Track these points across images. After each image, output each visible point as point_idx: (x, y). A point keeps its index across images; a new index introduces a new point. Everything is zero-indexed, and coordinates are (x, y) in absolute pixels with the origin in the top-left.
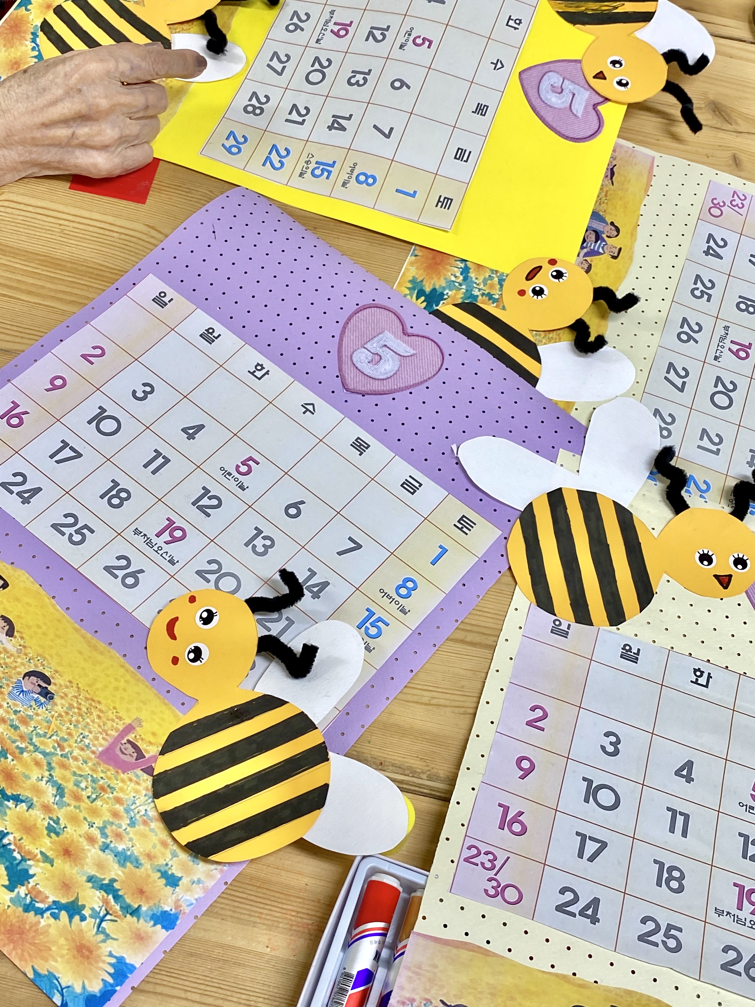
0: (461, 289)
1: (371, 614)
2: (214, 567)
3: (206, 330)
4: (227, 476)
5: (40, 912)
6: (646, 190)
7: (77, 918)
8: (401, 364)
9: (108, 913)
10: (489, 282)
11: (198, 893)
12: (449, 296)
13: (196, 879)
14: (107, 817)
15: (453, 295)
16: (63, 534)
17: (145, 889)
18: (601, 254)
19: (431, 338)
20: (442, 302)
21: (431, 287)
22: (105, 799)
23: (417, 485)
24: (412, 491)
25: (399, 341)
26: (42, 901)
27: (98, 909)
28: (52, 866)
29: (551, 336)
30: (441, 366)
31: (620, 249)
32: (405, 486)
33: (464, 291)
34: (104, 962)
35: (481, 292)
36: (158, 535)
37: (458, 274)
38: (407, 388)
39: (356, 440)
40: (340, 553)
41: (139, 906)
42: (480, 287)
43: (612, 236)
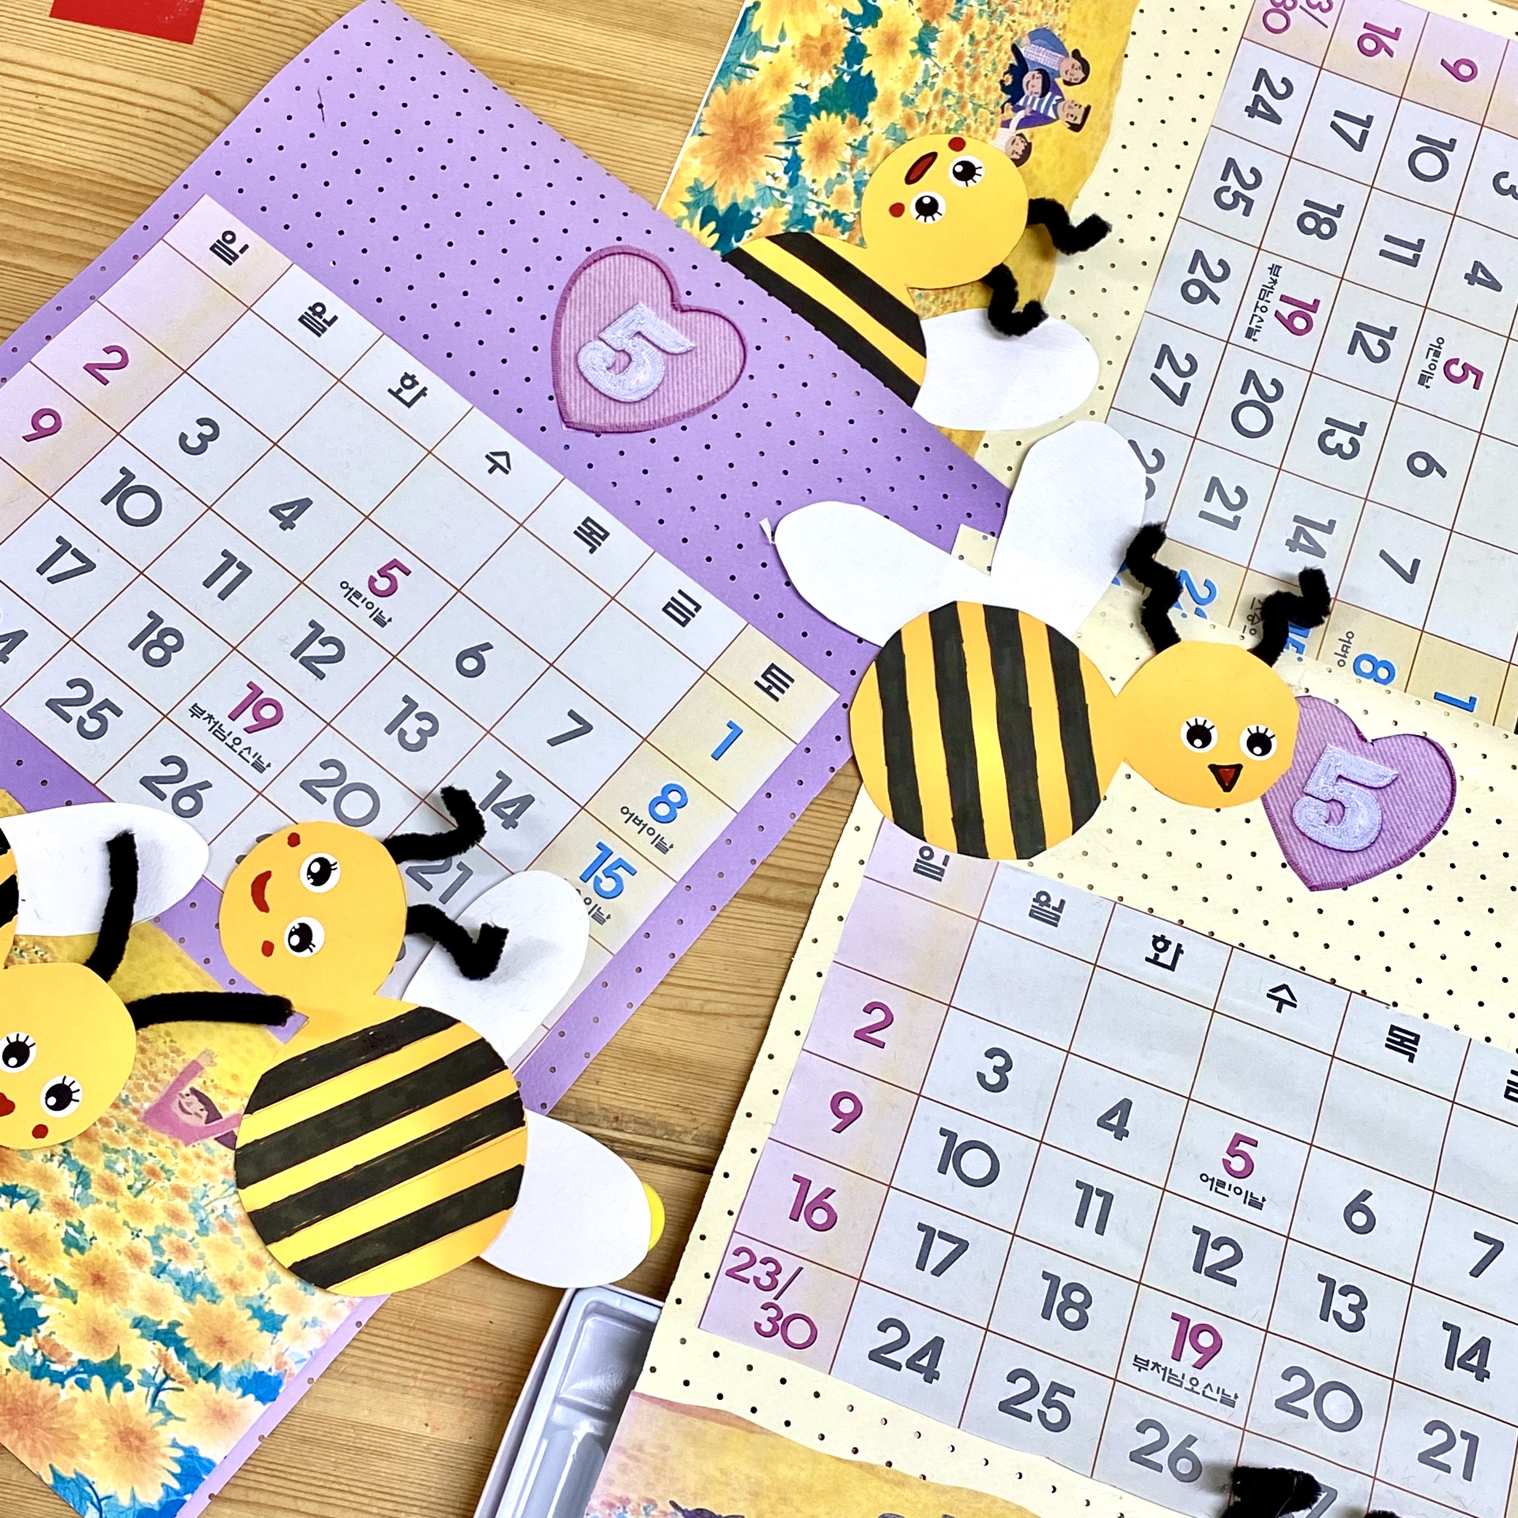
0: (784, 203)
1: (605, 852)
2: (333, 773)
3: (310, 308)
4: (353, 599)
5: (59, 1379)
7: (118, 1386)
8: (667, 370)
9: (167, 1378)
10: (837, 188)
11: (313, 1340)
12: (761, 220)
13: (310, 1320)
14: (161, 1219)
15: (769, 216)
16: (67, 718)
17: (226, 1337)
18: (1052, 121)
19: (724, 313)
20: (747, 233)
21: (729, 202)
22: (157, 1190)
23: (692, 608)
24: (683, 619)
25: (664, 323)
26: (60, 1361)
27: (152, 1372)
28: (75, 1302)
29: (947, 297)
30: (741, 372)
31: (1088, 109)
32: (670, 610)
33: (790, 207)
34: (164, 1456)
35: (821, 210)
36: (233, 716)
37: (780, 173)
38: (676, 418)
39: (584, 523)
40: (553, 742)
41: (219, 1365)
42: (820, 200)
43: (1073, 81)
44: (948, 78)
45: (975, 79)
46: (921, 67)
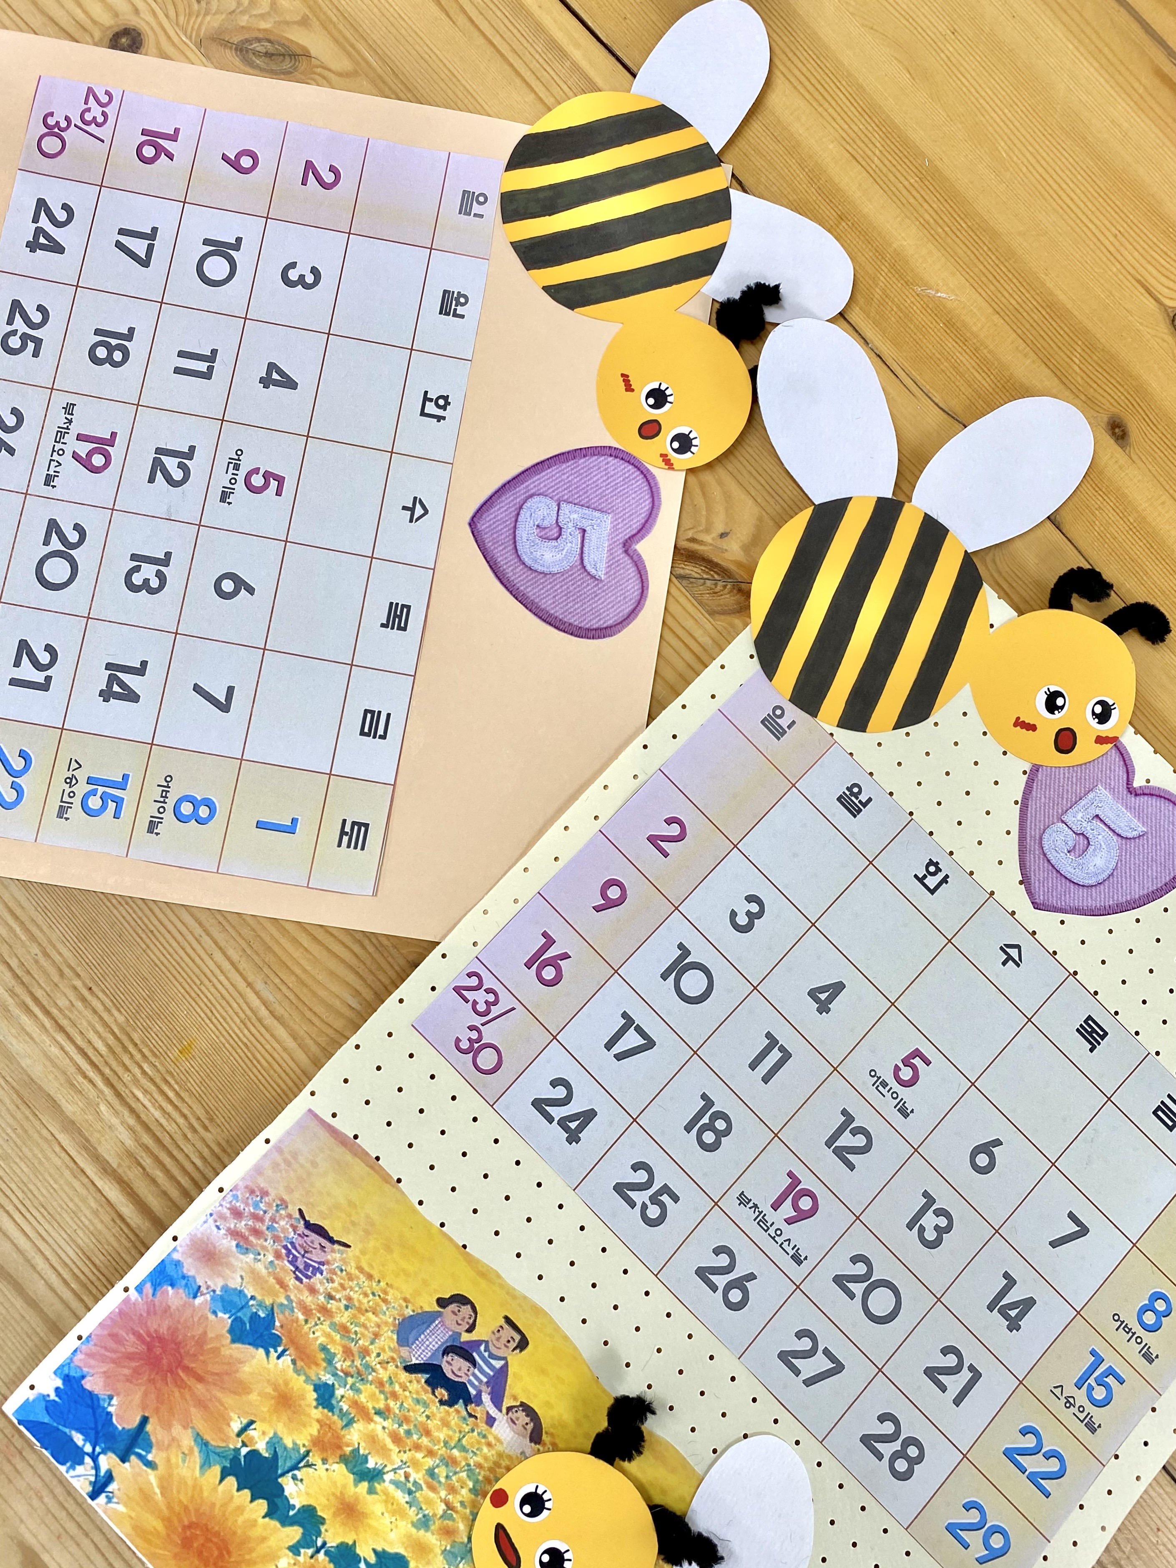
6: (385, 1177)
18: (506, 1365)
43: (471, 1321)
44: (415, 1464)
45: (428, 1433)
46: (391, 1488)
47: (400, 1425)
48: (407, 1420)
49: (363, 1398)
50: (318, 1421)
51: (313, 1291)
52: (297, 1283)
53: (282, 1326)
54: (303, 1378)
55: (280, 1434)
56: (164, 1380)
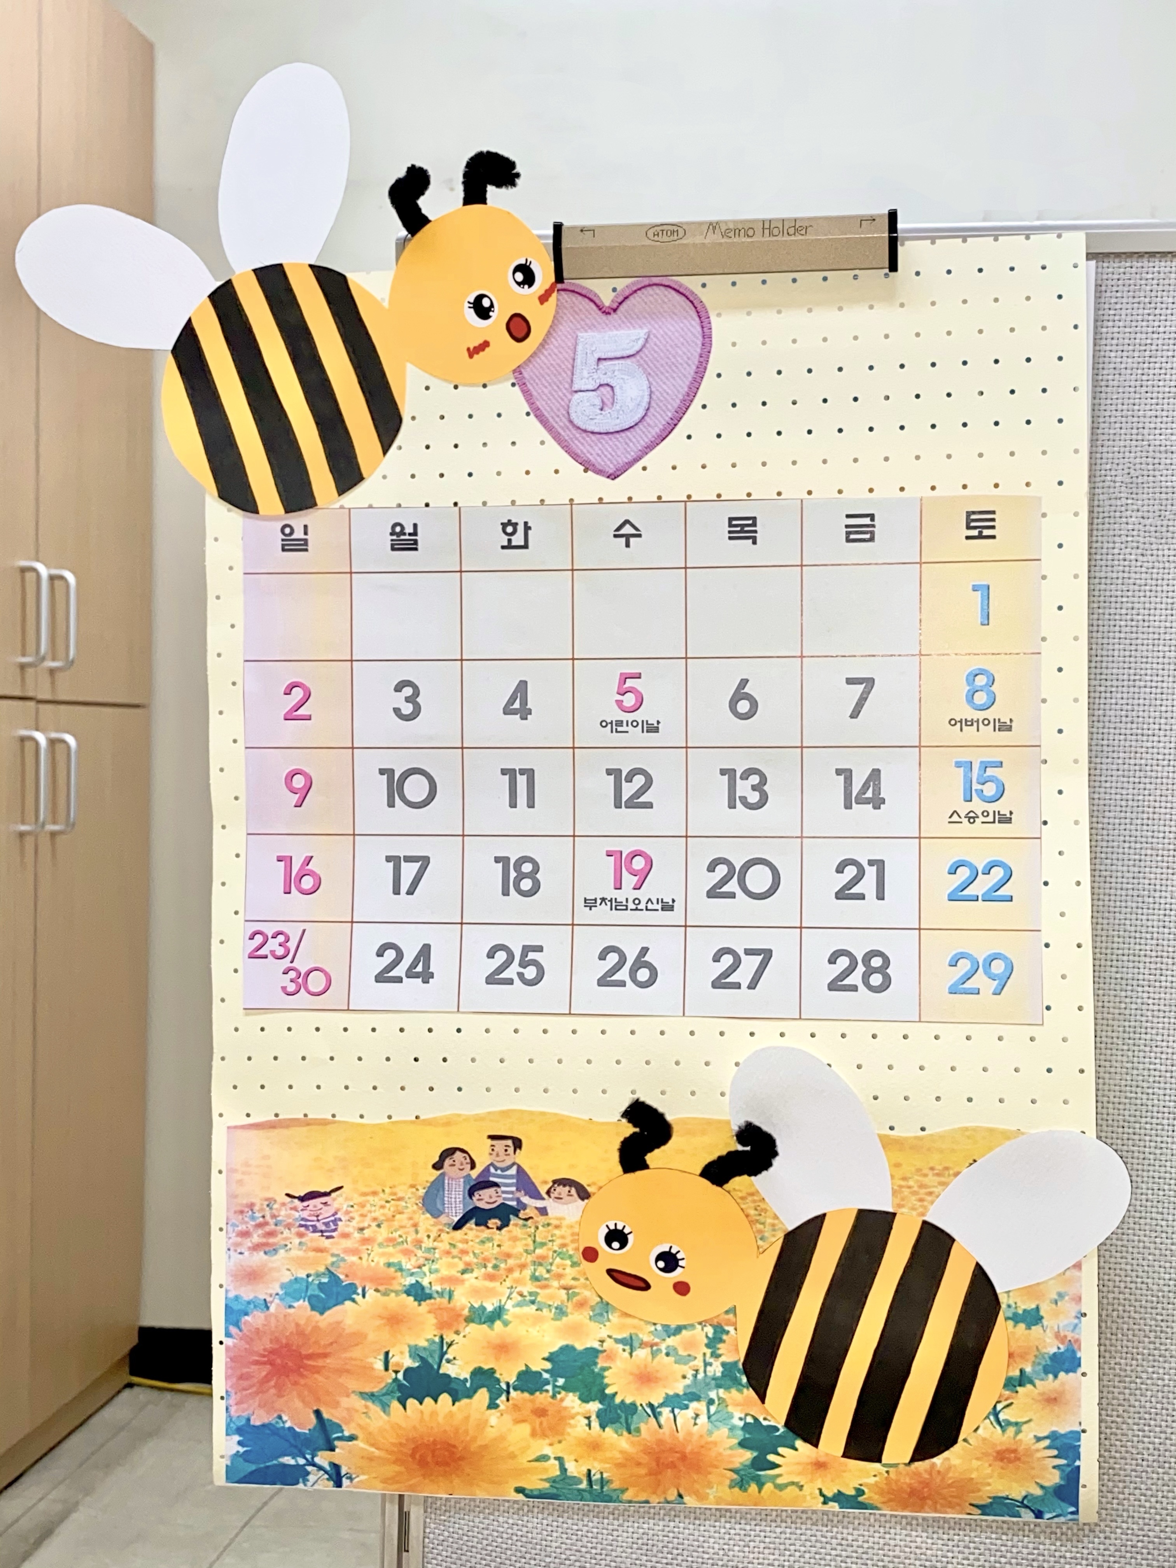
0: (719, 1398)
6: (323, 1123)
10: (682, 1352)
12: (746, 1415)
15: (739, 1408)
18: (519, 1167)
20: (765, 1423)
21: (741, 1451)
29: (752, 1212)
31: (492, 1138)
33: (721, 1391)
35: (712, 1360)
37: (690, 1413)
42: (702, 1364)
43: (468, 1160)
44: (517, 1281)
45: (509, 1256)
46: (518, 1311)
47: (485, 1267)
48: (486, 1260)
49: (445, 1272)
50: (430, 1312)
51: (346, 1236)
52: (330, 1240)
53: (347, 1276)
54: (393, 1295)
55: (412, 1343)
56: (302, 1376)
